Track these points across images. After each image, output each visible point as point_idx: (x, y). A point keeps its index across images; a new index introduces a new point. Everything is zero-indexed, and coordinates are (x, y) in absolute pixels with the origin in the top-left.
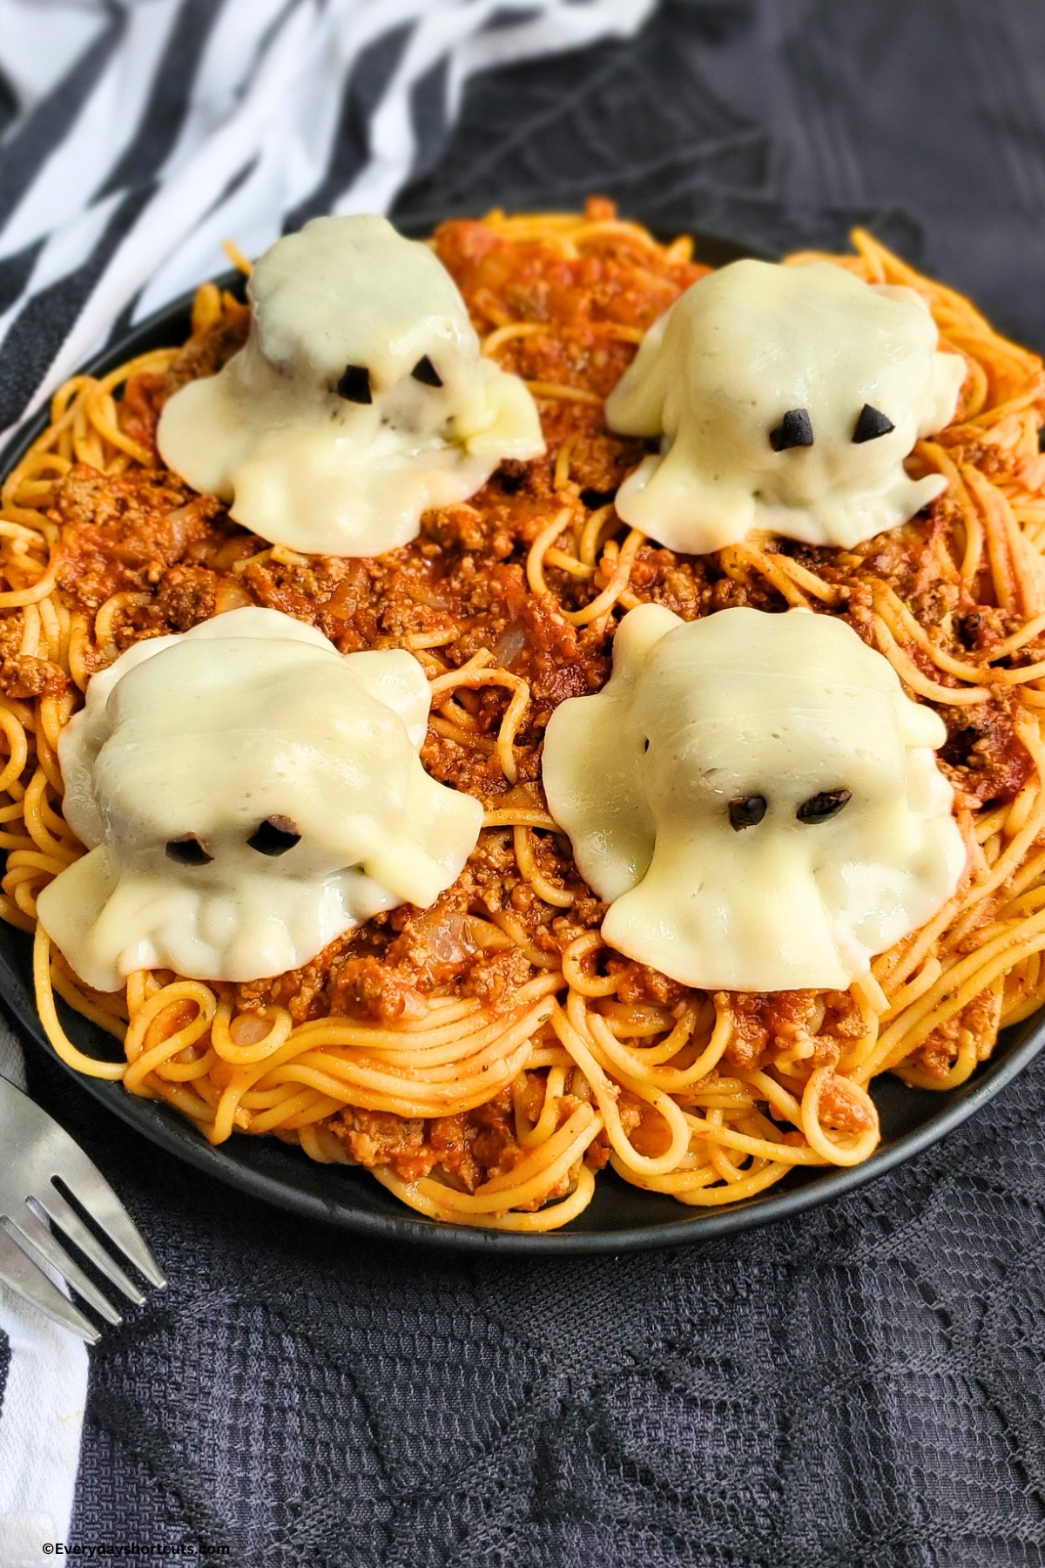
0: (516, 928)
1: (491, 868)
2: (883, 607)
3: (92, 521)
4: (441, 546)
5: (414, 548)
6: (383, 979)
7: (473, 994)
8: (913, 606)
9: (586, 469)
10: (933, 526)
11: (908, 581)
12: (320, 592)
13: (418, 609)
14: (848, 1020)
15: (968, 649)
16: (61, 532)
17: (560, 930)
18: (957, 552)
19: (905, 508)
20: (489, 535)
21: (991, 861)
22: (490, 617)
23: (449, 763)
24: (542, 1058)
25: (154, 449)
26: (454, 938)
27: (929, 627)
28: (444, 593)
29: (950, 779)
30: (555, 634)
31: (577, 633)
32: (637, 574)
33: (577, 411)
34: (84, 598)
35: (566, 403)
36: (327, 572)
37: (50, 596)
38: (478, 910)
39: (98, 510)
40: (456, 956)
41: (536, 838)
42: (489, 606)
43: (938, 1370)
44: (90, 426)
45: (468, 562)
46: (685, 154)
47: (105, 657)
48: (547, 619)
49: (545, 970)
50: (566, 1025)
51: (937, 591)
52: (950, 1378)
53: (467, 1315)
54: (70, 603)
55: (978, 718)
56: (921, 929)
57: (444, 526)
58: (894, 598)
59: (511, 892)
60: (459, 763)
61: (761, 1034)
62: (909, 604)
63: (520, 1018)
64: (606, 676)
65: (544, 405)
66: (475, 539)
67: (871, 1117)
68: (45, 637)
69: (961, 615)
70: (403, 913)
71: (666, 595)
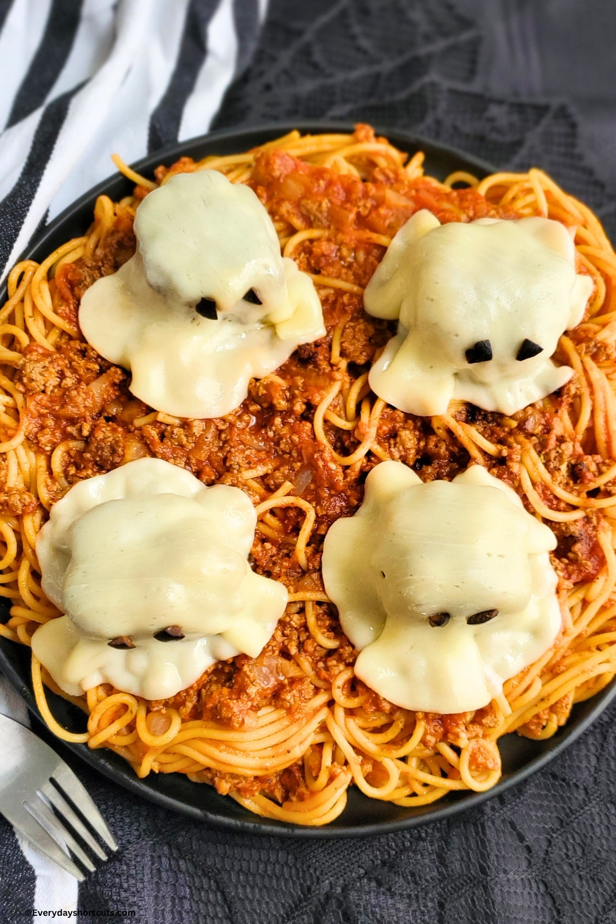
0: (306, 664)
1: (292, 627)
2: (527, 460)
3: (44, 392)
4: (261, 405)
5: (245, 406)
6: (233, 708)
7: (282, 707)
8: (545, 459)
9: (351, 348)
10: (562, 401)
11: (543, 440)
12: (187, 444)
13: (248, 452)
14: (488, 717)
15: (575, 483)
16: (25, 399)
17: (331, 666)
18: (575, 417)
19: (546, 388)
20: (291, 400)
21: (575, 618)
22: (292, 459)
23: (268, 557)
24: (320, 738)
25: (77, 324)
26: (271, 672)
27: (552, 471)
28: (263, 440)
29: (556, 569)
30: (331, 476)
31: (344, 472)
32: (381, 432)
33: (345, 299)
34: (43, 447)
35: (339, 292)
36: (192, 430)
37: (22, 444)
38: (285, 654)
39: (47, 385)
40: (272, 682)
41: (318, 607)
42: (291, 451)
43: (523, 876)
44: (34, 306)
45: (278, 421)
46: (423, 50)
47: (59, 487)
48: (325, 466)
49: (322, 690)
50: (334, 724)
51: (560, 448)
52: (529, 880)
53: (278, 850)
54: (35, 448)
55: (576, 530)
56: (532, 665)
57: (263, 395)
58: (533, 453)
59: (304, 642)
60: (274, 559)
61: (440, 731)
62: (542, 457)
63: (308, 722)
64: (361, 500)
65: (324, 292)
66: (282, 404)
67: (497, 764)
68: (21, 470)
69: (573, 462)
70: (242, 659)
71: (397, 445)
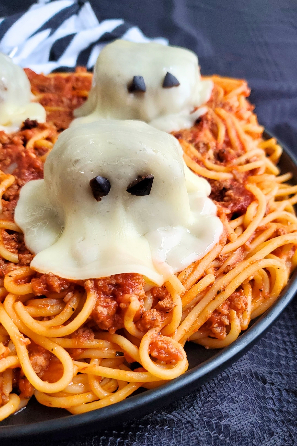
10: (203, 125)
14: (164, 300)
15: (221, 162)
18: (215, 134)
21: (238, 234)
55: (227, 184)
56: (202, 258)
58: (186, 143)
61: (112, 303)
62: (193, 145)
66: (4, 139)
69: (217, 151)
